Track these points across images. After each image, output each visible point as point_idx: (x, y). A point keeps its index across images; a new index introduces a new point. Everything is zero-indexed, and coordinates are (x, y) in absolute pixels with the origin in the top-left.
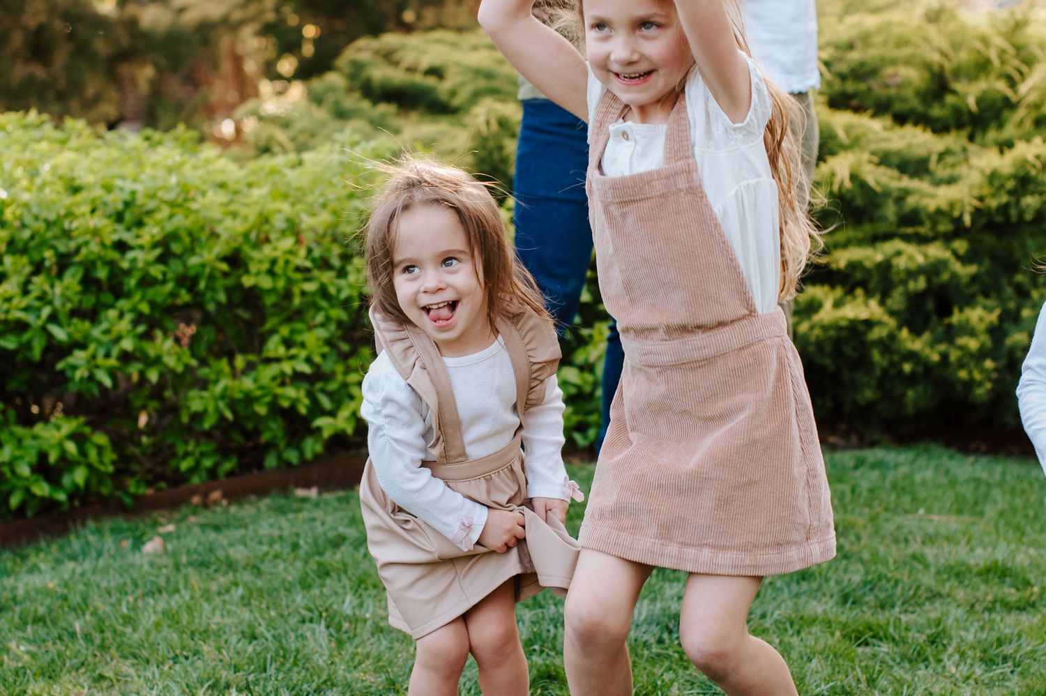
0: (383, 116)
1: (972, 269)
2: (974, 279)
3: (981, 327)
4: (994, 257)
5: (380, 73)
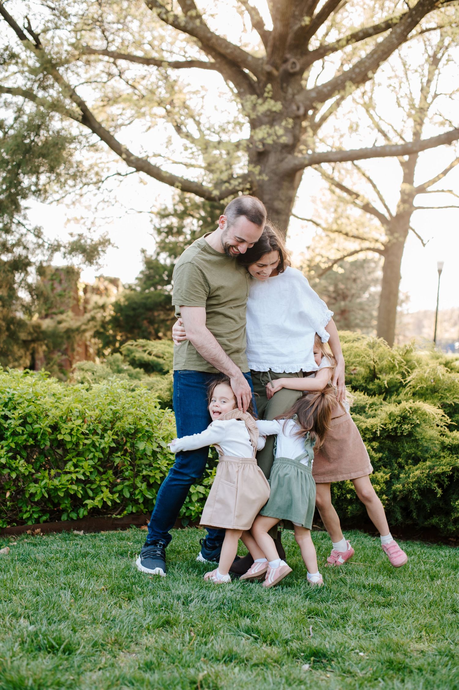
0: (138, 373)
1: (380, 455)
2: (380, 459)
3: (382, 480)
4: (389, 450)
5: (139, 355)
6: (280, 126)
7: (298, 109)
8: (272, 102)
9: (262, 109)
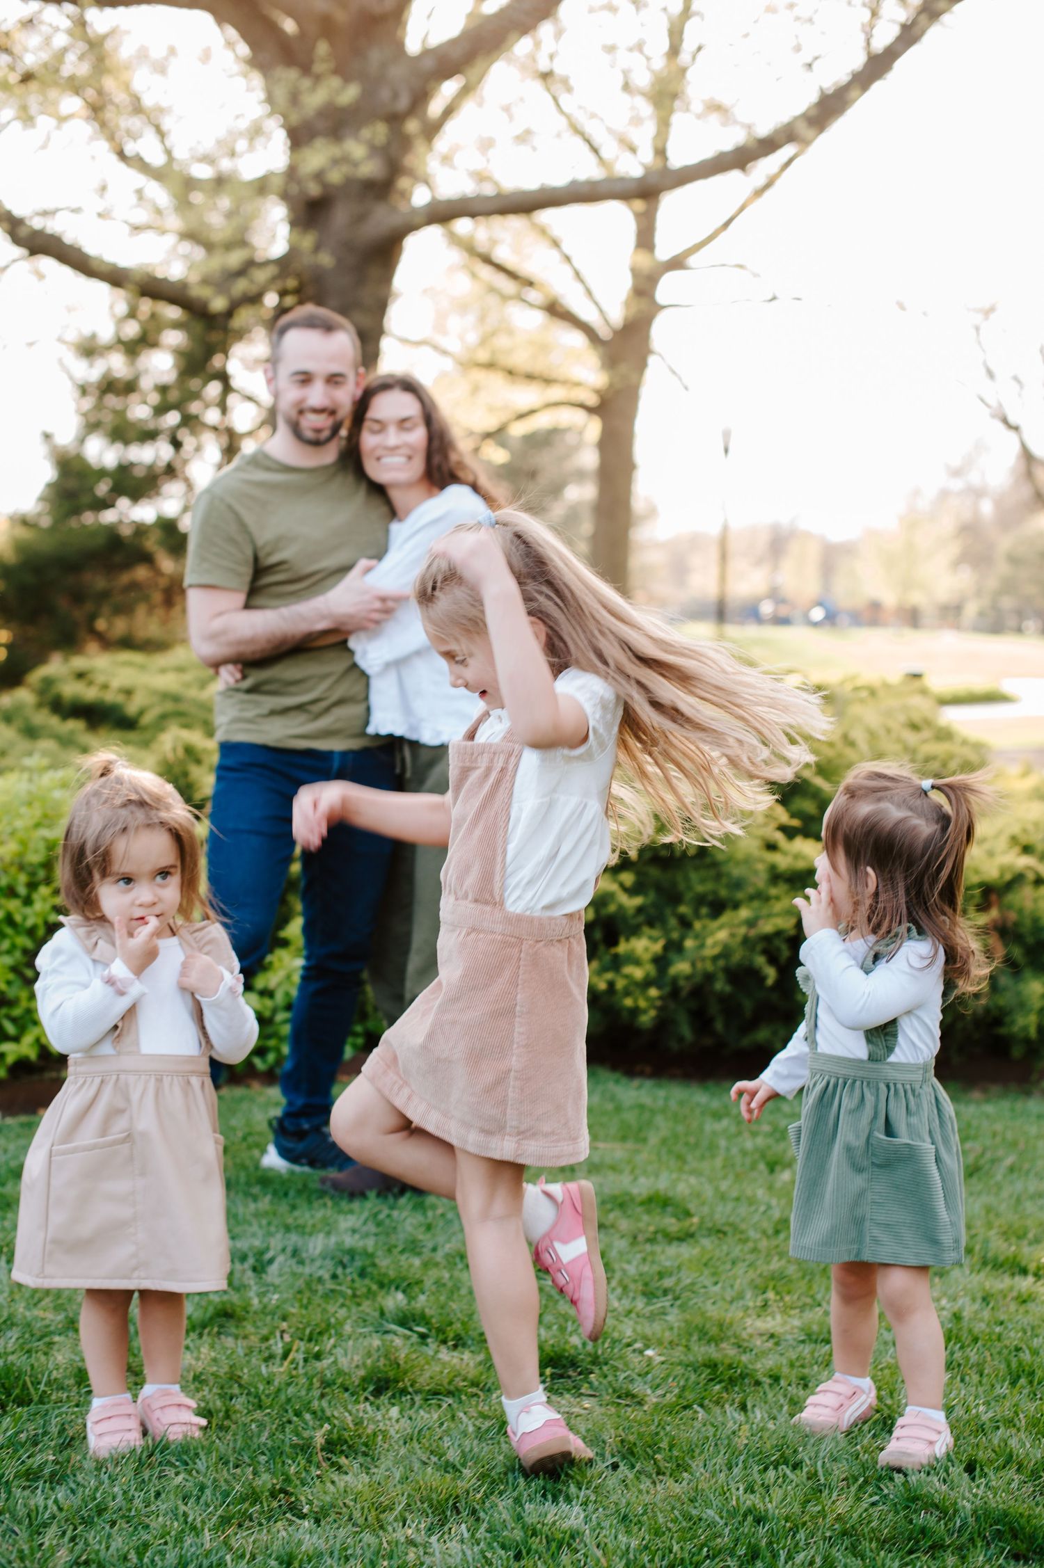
0: (72, 732)
1: (638, 901)
2: (640, 910)
3: (647, 957)
4: (659, 888)
5: (71, 690)
6: (357, 138)
7: (395, 96)
8: (335, 82)
9: (315, 99)
